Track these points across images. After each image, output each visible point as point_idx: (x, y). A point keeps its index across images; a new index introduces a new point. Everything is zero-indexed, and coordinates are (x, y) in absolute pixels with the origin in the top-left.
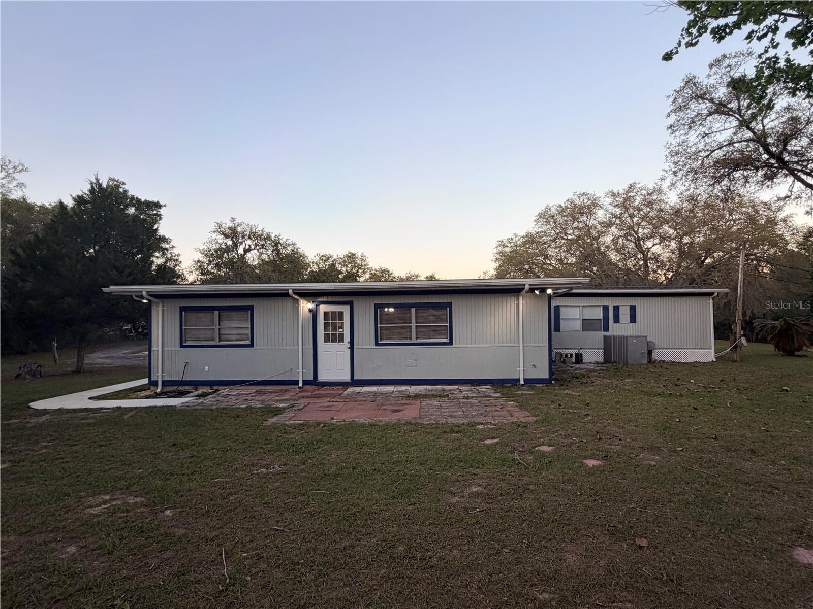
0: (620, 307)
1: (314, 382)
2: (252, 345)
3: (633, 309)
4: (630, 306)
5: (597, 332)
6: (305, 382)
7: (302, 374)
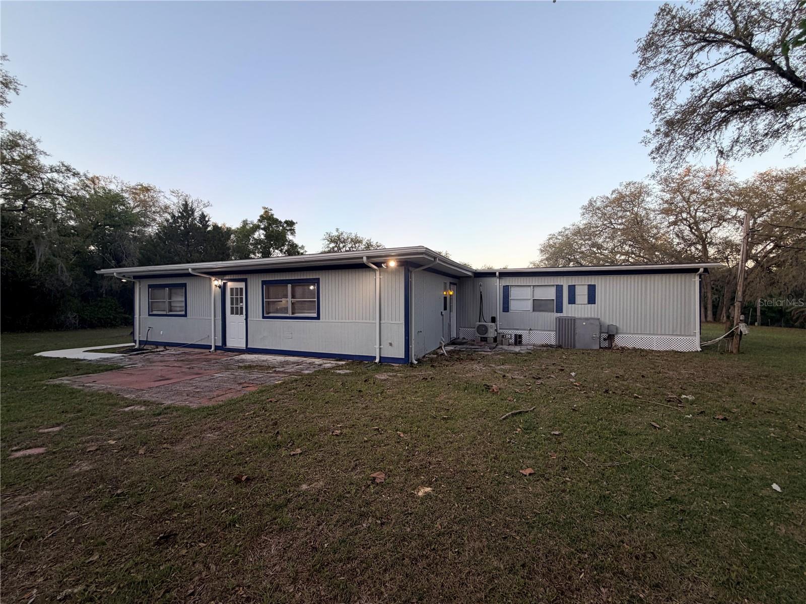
0: (576, 286)
1: (223, 348)
2: (185, 315)
3: (592, 290)
4: (589, 285)
5: (550, 313)
6: (217, 348)
7: (214, 340)
